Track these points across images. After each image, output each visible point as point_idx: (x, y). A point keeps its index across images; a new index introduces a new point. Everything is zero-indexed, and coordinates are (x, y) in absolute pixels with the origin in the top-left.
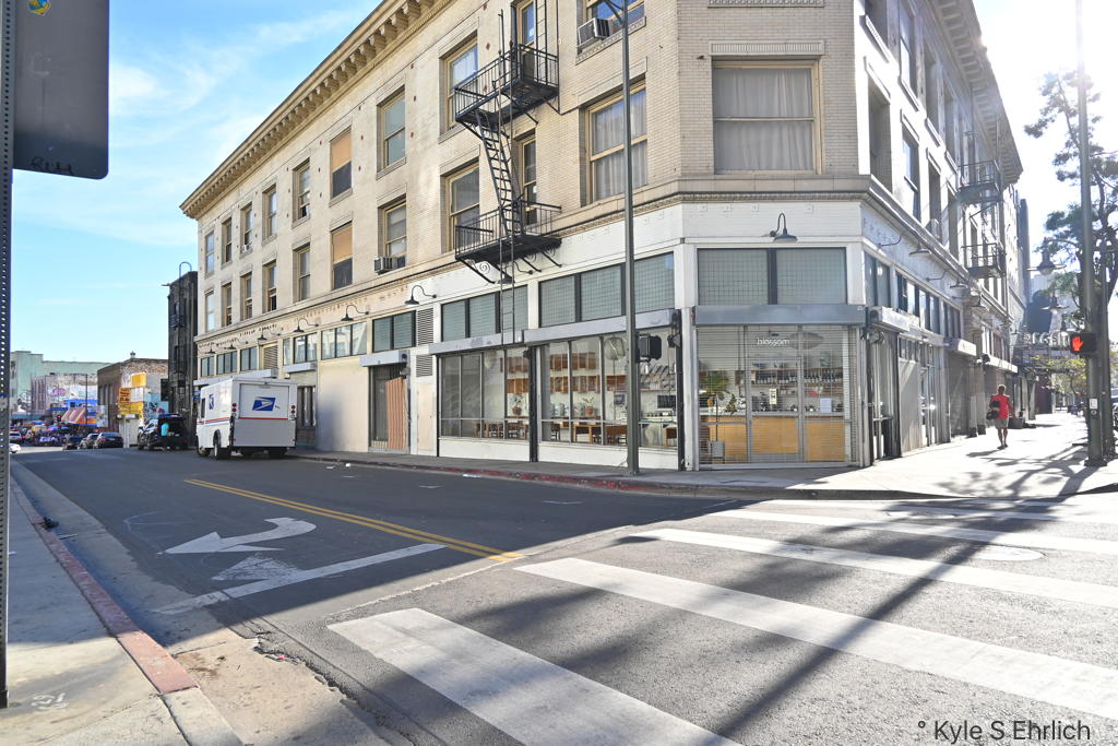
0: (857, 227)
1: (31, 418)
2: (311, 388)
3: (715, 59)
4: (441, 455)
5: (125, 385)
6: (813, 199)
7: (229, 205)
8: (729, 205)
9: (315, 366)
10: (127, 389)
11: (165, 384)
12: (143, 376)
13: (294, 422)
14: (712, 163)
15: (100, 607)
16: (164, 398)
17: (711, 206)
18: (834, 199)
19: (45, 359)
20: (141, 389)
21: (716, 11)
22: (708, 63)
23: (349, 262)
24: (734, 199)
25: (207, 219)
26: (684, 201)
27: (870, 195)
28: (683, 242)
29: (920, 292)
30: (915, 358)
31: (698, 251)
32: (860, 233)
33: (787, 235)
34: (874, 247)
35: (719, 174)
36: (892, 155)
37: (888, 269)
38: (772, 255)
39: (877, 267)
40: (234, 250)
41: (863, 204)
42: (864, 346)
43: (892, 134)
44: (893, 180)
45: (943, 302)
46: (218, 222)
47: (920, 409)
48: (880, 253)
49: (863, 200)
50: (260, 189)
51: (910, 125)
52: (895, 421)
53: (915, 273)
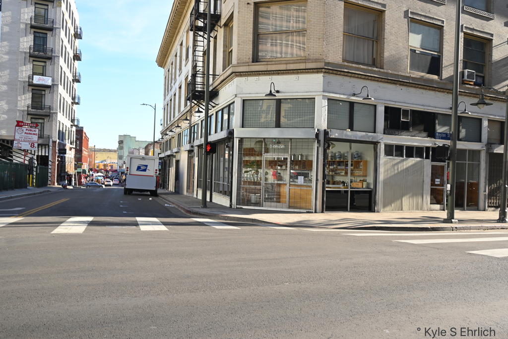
0: (320, 87)
2: (178, 161)
3: (256, 4)
4: (198, 198)
6: (298, 73)
7: (169, 61)
8: (258, 77)
9: (179, 150)
14: (251, 57)
17: (250, 78)
18: (309, 72)
19: (137, 140)
22: (252, 7)
24: (260, 74)
25: (166, 68)
26: (237, 76)
27: (329, 70)
28: (236, 96)
29: (439, 116)
30: (421, 157)
31: (244, 100)
32: (322, 90)
33: (271, 94)
34: (342, 96)
35: (257, 62)
36: (385, 40)
37: (375, 106)
38: (279, 102)
39: (356, 107)
40: (170, 86)
41: (326, 75)
42: (321, 150)
43: (387, 28)
44: (386, 54)
45: (489, 120)
46: (167, 70)
47: (427, 187)
48: (354, 99)
49: (325, 72)
50: (174, 55)
51: (425, 17)
52: (373, 193)
53: (422, 105)
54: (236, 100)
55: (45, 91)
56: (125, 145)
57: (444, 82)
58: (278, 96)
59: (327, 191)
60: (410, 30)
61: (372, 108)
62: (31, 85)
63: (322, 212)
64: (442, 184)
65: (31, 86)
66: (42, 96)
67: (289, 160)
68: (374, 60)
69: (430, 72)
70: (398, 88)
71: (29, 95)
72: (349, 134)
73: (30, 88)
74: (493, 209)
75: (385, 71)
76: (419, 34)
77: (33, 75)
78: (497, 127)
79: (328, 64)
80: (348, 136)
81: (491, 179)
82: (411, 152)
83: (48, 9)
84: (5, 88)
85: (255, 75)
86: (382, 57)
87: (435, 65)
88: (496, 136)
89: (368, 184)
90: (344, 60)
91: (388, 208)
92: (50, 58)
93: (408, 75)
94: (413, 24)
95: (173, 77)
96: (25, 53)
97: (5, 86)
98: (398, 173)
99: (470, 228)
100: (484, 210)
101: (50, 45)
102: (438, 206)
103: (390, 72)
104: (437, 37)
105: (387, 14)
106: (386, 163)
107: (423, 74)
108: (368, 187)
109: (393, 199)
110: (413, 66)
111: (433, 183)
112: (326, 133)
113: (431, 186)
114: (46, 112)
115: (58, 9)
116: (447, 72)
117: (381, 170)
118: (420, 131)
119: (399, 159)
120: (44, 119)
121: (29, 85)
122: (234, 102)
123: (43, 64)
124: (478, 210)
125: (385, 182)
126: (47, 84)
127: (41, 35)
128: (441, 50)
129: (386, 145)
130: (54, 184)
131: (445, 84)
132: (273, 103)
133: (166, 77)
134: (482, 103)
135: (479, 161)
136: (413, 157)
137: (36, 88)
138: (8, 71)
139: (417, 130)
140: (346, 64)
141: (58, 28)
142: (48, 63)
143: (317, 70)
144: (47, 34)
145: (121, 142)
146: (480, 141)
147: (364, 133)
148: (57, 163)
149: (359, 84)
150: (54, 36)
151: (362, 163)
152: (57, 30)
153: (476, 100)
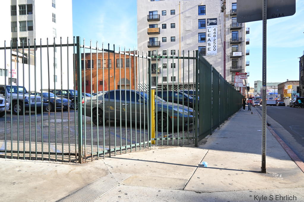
5: (286, 88)
10: (286, 90)
11: (298, 88)
12: (291, 86)
15: (288, 151)
16: (298, 92)
20: (291, 90)
55: (238, 59)
56: (257, 85)
65: (232, 57)
66: (237, 62)
71: (231, 62)
73: (231, 58)
77: (232, 52)
84: (220, 60)
92: (240, 43)
96: (228, 42)
97: (220, 59)
101: (240, 36)
114: (239, 69)
121: (231, 57)
123: (237, 46)
126: (239, 55)
127: (236, 32)
137: (234, 58)
138: (221, 52)
142: (239, 45)
144: (238, 31)
152: (243, 28)
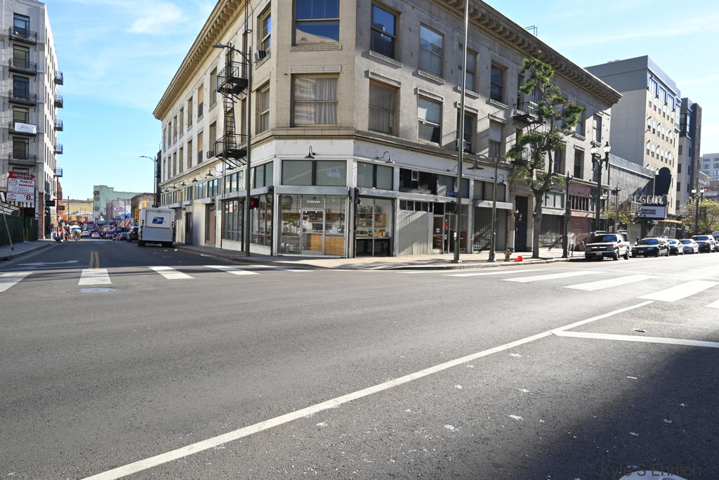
0: (351, 151)
1: (106, 223)
2: (190, 213)
3: (292, 75)
4: (223, 248)
5: (139, 207)
6: (332, 138)
7: (170, 115)
8: (296, 141)
9: (192, 202)
10: (139, 210)
13: (172, 230)
14: (289, 122)
17: (288, 141)
18: (341, 138)
19: (115, 190)
21: (294, 53)
22: (290, 77)
23: (202, 151)
24: (297, 138)
25: (165, 121)
26: (276, 139)
27: (359, 137)
28: (275, 157)
29: (439, 177)
30: (426, 210)
31: (283, 161)
32: (352, 153)
33: (309, 156)
34: (368, 160)
35: (294, 127)
36: (401, 113)
37: (393, 168)
38: (315, 163)
39: (378, 168)
40: (172, 139)
41: (356, 141)
42: (352, 204)
43: (402, 102)
44: (401, 125)
45: (475, 181)
46: (167, 123)
47: (431, 236)
48: (377, 162)
49: (355, 139)
50: (179, 108)
51: (430, 94)
52: (392, 240)
53: (427, 168)
54: (274, 160)
55: (28, 139)
56: (101, 196)
57: (443, 148)
58: (316, 158)
59: (358, 240)
60: (419, 105)
61: (391, 169)
62: (12, 132)
63: (354, 257)
64: (441, 233)
65: (13, 134)
66: (25, 145)
67: (324, 214)
68: (391, 129)
69: (433, 140)
70: (410, 153)
71: (10, 143)
72: (374, 191)
73: (11, 136)
74: (477, 252)
75: (401, 139)
76: (425, 108)
77: (14, 122)
78: (480, 185)
79: (358, 132)
80: (373, 193)
81: (476, 229)
82: (419, 206)
83: (29, 52)
85: (293, 139)
86: (397, 126)
87: (436, 135)
88: (479, 193)
89: (387, 233)
90: (370, 129)
91: (402, 254)
92: (33, 105)
93: (418, 142)
94: (421, 100)
95: (178, 131)
96: (4, 98)
98: (411, 224)
99: (472, 267)
100: (471, 253)
101: (32, 90)
102: (438, 251)
103: (404, 139)
104: (438, 111)
105: (402, 90)
106: (401, 216)
107: (428, 142)
108: (387, 236)
109: (406, 246)
110: (421, 135)
111: (435, 232)
112: (356, 191)
113: (434, 233)
114: (30, 162)
115: (41, 52)
116: (446, 141)
117: (398, 221)
118: (426, 189)
119: (411, 212)
120: (28, 169)
121: (10, 133)
122: (273, 162)
123: (25, 111)
124: (466, 253)
125: (400, 231)
126: (31, 132)
127: (23, 80)
128: (440, 122)
129: (401, 201)
130: (42, 238)
131: (444, 150)
132: (311, 163)
133: (165, 130)
134: (476, 167)
135: (467, 214)
136: (420, 210)
137: (17, 136)
139: (423, 188)
140: (371, 132)
141: (42, 73)
142: (31, 110)
143: (349, 137)
144: (28, 78)
145: (96, 193)
146: (468, 197)
147: (385, 191)
148: (44, 215)
149: (381, 150)
150: (37, 81)
151: (381, 216)
152: (40, 75)
153: (471, 165)
